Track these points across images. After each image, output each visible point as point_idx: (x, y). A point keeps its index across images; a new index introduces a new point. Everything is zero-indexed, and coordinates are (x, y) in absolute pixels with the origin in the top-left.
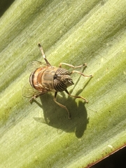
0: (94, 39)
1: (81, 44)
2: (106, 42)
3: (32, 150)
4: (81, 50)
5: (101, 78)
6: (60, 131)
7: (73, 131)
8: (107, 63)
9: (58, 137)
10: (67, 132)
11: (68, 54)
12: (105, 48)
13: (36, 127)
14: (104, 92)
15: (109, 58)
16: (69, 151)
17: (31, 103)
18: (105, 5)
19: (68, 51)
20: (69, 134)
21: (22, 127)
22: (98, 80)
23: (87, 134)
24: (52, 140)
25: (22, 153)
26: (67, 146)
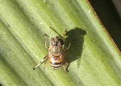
0: (30, 29)
1: (33, 38)
2: (31, 22)
3: (96, 65)
4: (36, 38)
5: (52, 22)
6: (84, 47)
7: (83, 37)
8: (43, 19)
9: (87, 48)
10: (83, 41)
11: (39, 47)
12: (34, 22)
13: (83, 65)
14: (59, 19)
15: (40, 18)
16: (95, 39)
17: (68, 71)
18: (10, 24)
19: (37, 47)
20: (85, 40)
21: (83, 77)
22: (53, 24)
23: (84, 28)
24: (89, 52)
25: (98, 74)
26: (92, 41)
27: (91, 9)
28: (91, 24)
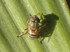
0: (19, 8)
1: (20, 15)
2: (21, 3)
4: (23, 15)
5: (35, 6)
6: (55, 29)
7: (56, 21)
8: (30, 3)
9: (58, 30)
10: (56, 24)
11: (24, 22)
12: (23, 4)
13: (53, 41)
14: (41, 5)
15: (28, 2)
16: (64, 24)
17: (42, 44)
18: (6, 2)
19: (23, 22)
20: (57, 24)
21: (52, 49)
22: (36, 8)
24: (59, 33)
25: (63, 49)
26: (62, 25)
27: (65, 2)
28: (63, 13)
